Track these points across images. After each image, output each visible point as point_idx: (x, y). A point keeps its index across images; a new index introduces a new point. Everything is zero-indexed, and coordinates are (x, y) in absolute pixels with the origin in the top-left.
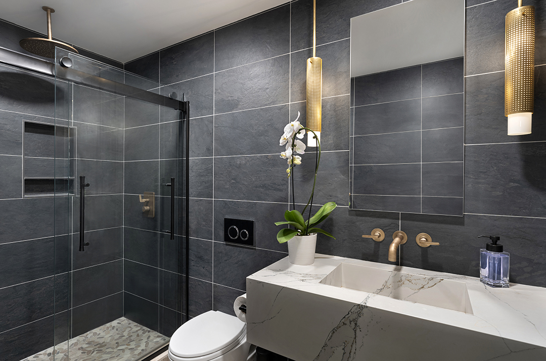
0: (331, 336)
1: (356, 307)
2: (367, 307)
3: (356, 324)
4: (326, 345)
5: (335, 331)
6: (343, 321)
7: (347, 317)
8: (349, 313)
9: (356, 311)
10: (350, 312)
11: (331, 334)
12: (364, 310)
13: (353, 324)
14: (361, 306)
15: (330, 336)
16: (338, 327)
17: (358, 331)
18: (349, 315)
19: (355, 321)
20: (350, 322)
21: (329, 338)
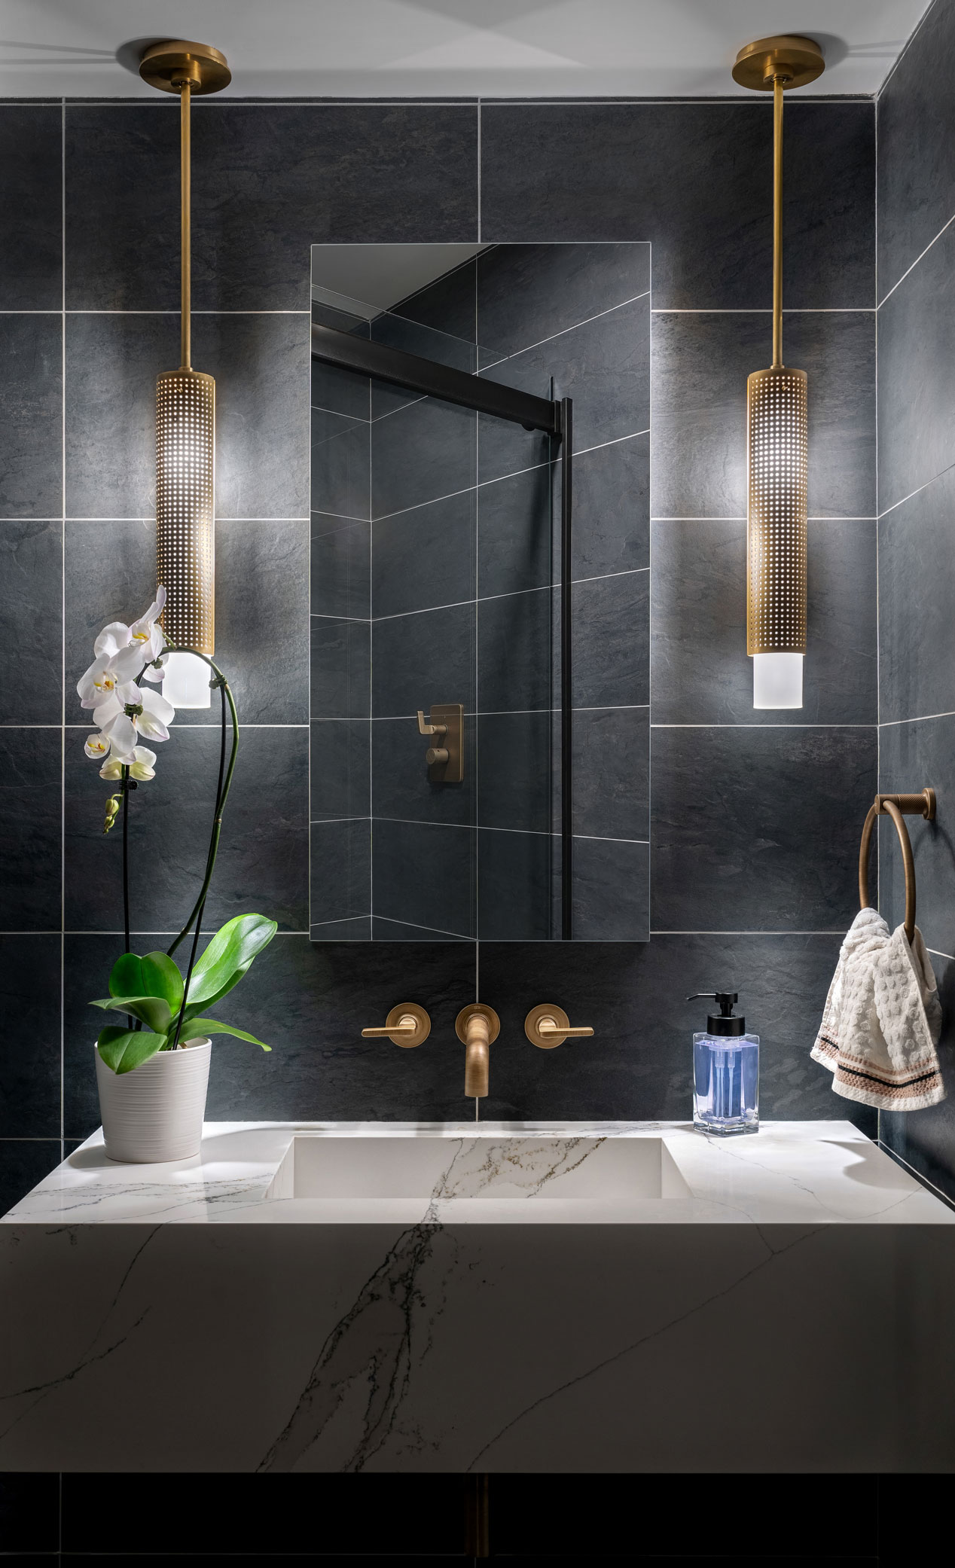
0: (333, 1349)
1: (408, 1236)
2: (442, 1226)
3: (409, 1288)
4: (315, 1383)
5: (343, 1328)
6: (370, 1288)
7: (381, 1273)
8: (387, 1261)
9: (410, 1248)
10: (392, 1258)
11: (330, 1342)
12: (435, 1239)
13: (400, 1290)
14: (423, 1229)
15: (327, 1350)
16: (356, 1312)
17: (416, 1310)
18: (389, 1265)
19: (407, 1281)
20: (393, 1285)
21: (324, 1357)
